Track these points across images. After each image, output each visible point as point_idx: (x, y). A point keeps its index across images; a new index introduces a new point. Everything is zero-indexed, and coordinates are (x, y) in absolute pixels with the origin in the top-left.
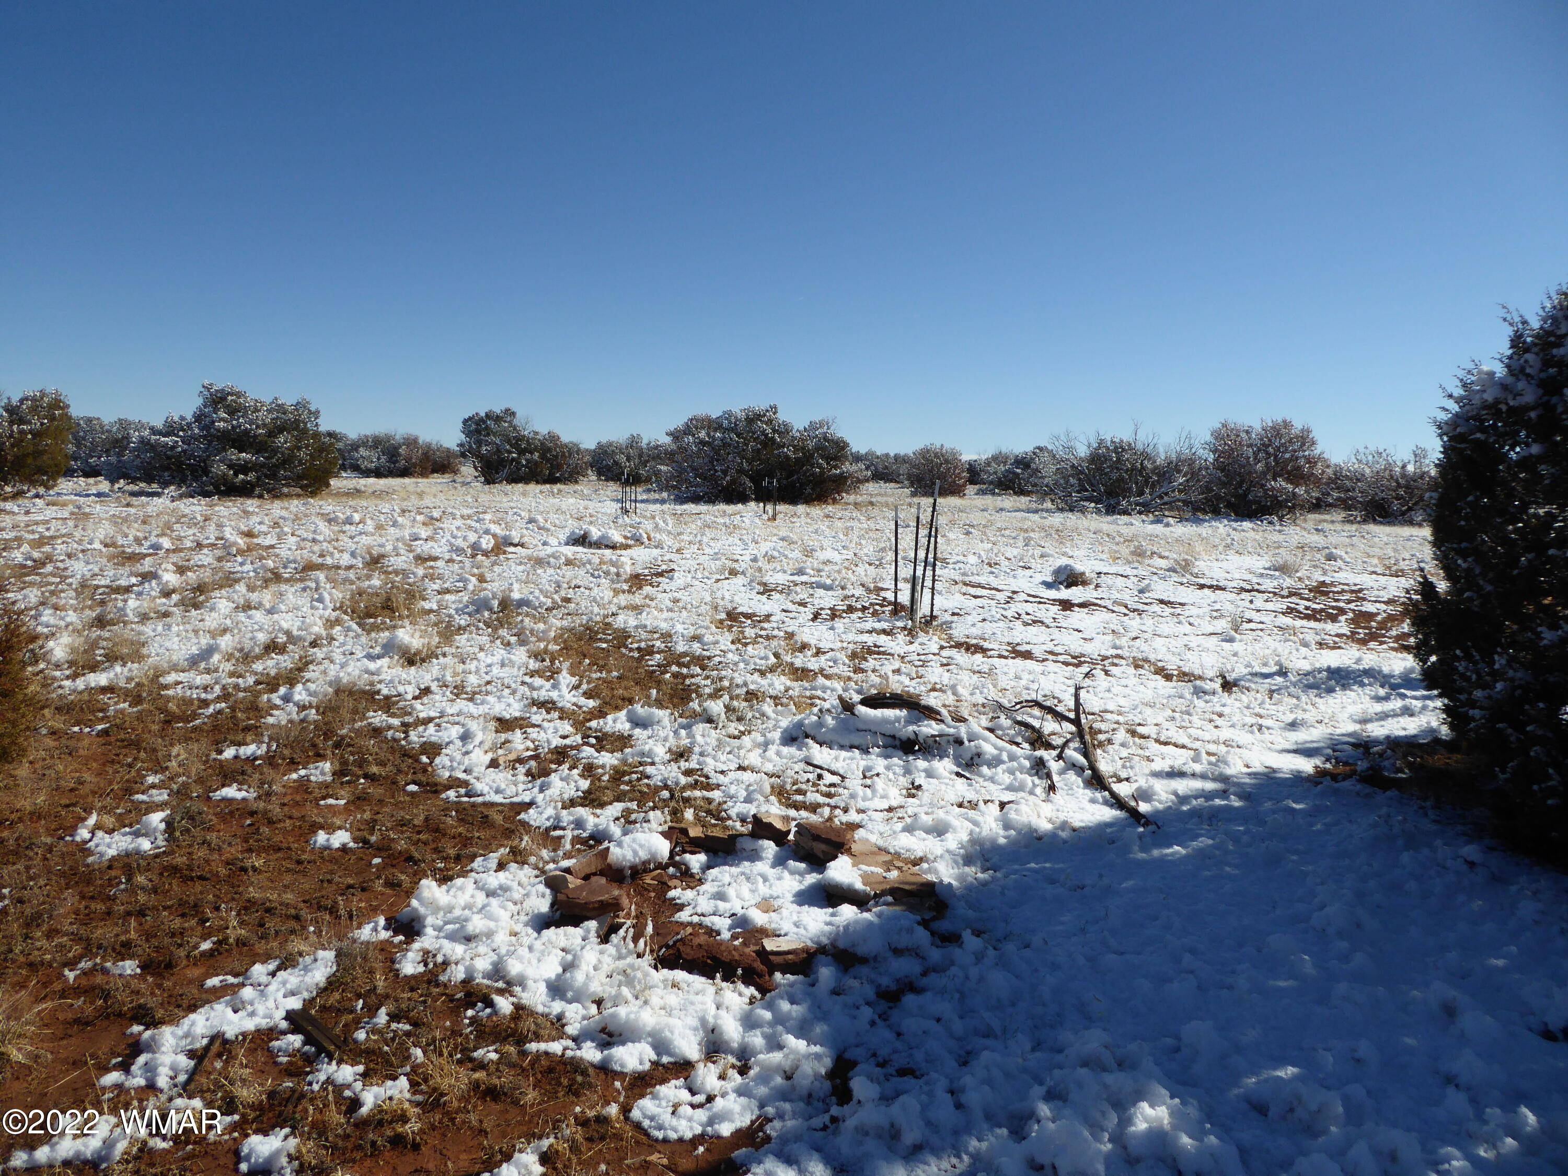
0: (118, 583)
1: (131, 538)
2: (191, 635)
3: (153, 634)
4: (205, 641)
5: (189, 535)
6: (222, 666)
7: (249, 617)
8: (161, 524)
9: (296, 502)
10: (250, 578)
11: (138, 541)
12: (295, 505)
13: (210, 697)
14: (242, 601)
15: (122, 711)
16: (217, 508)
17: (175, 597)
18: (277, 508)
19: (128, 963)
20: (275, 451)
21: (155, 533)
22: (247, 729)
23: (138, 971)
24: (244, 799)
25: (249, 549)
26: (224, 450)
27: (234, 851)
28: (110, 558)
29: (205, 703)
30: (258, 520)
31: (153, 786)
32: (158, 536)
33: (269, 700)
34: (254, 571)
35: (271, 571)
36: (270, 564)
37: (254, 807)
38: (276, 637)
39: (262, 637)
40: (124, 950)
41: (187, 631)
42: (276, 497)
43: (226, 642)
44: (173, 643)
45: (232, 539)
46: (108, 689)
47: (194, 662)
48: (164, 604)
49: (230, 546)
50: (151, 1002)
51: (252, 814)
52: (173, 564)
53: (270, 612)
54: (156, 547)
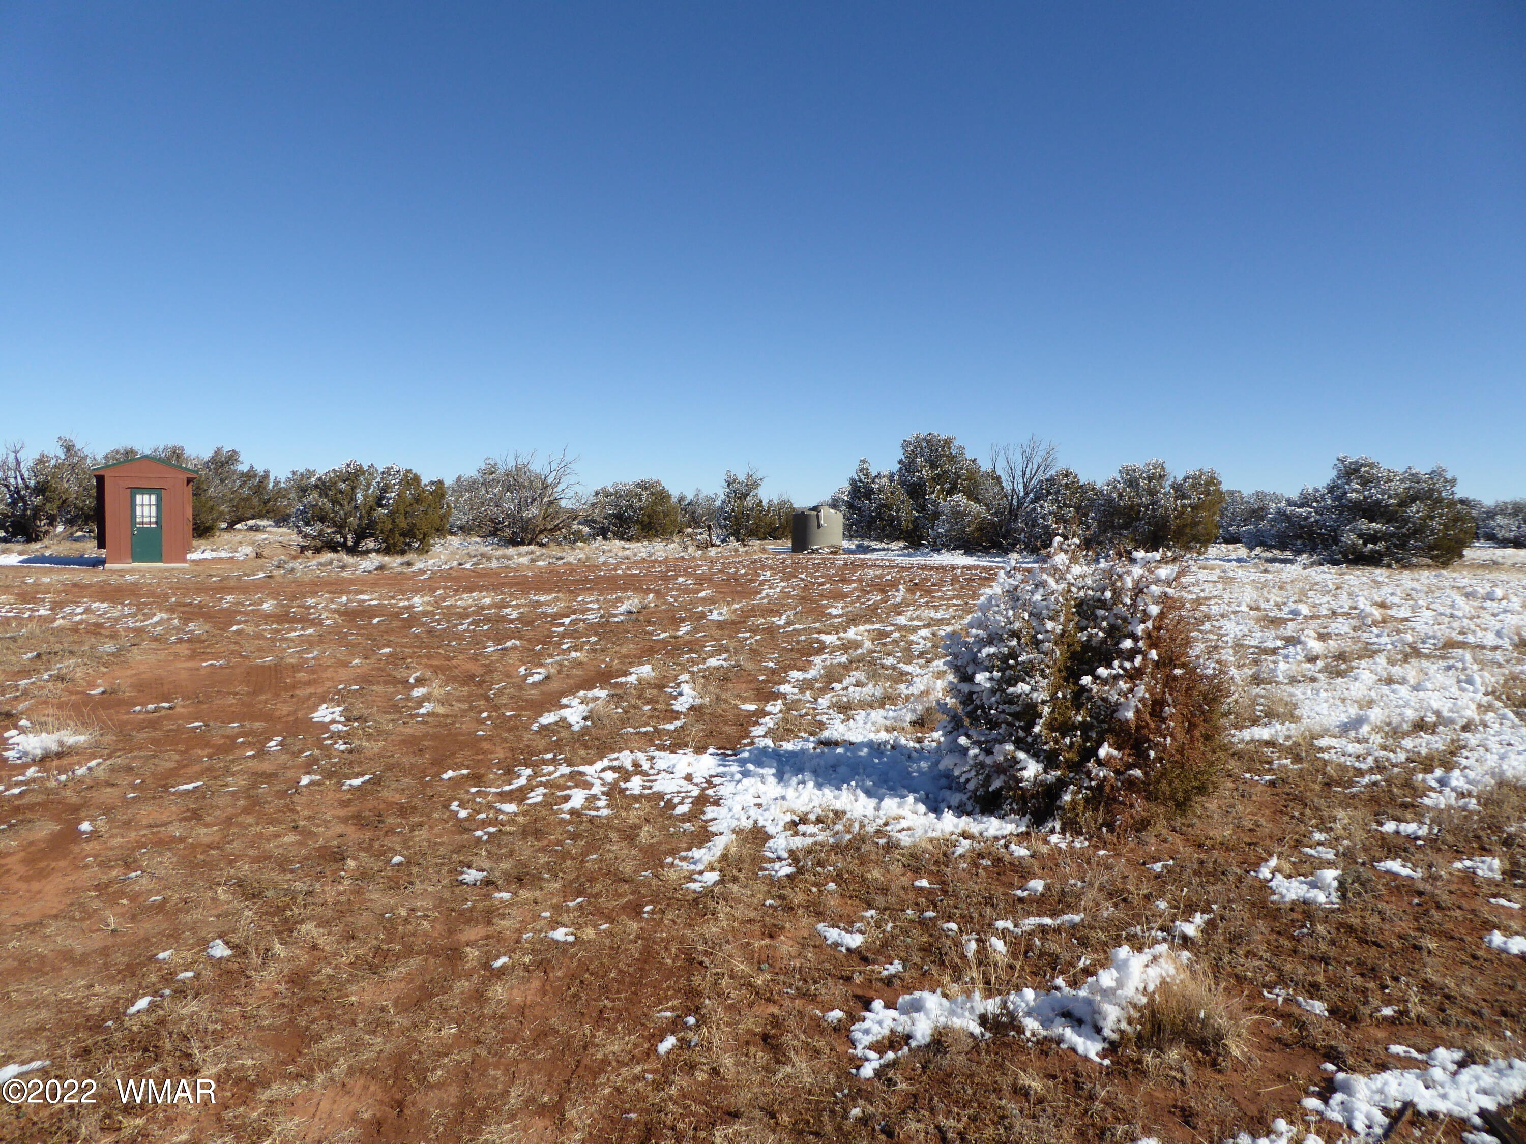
0: (1265, 644)
1: (1272, 603)
2: (1338, 702)
3: (1303, 697)
4: (1353, 711)
5: (1325, 603)
6: (1372, 738)
7: (1394, 691)
8: (1296, 590)
9: (1426, 573)
10: (1389, 651)
11: (1279, 606)
12: (1426, 577)
13: (1364, 766)
14: (1385, 675)
15: (1286, 766)
16: (1346, 577)
17: (1320, 664)
18: (1407, 579)
19: (1317, 1003)
20: (1406, 521)
21: (1293, 599)
22: (1405, 806)
23: (1326, 1014)
24: (1408, 877)
25: (1384, 621)
26: (1354, 519)
27: (1406, 926)
28: (1258, 621)
29: (1360, 773)
30: (1390, 591)
31: (1320, 844)
32: (1295, 602)
33: (1424, 781)
34: (1392, 644)
35: (1410, 645)
36: (1409, 638)
37: (1421, 886)
38: (1425, 716)
39: (1410, 714)
40: (1313, 990)
41: (1334, 698)
42: (1404, 567)
43: (1376, 715)
44: (1323, 708)
45: (1368, 609)
46: (1270, 744)
47: (1345, 729)
48: (1310, 670)
49: (1366, 617)
50: (1343, 1047)
51: (1420, 894)
52: (1315, 631)
53: (1416, 688)
54: (1296, 613)
